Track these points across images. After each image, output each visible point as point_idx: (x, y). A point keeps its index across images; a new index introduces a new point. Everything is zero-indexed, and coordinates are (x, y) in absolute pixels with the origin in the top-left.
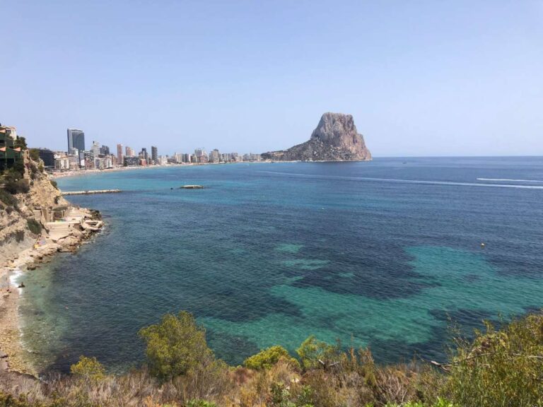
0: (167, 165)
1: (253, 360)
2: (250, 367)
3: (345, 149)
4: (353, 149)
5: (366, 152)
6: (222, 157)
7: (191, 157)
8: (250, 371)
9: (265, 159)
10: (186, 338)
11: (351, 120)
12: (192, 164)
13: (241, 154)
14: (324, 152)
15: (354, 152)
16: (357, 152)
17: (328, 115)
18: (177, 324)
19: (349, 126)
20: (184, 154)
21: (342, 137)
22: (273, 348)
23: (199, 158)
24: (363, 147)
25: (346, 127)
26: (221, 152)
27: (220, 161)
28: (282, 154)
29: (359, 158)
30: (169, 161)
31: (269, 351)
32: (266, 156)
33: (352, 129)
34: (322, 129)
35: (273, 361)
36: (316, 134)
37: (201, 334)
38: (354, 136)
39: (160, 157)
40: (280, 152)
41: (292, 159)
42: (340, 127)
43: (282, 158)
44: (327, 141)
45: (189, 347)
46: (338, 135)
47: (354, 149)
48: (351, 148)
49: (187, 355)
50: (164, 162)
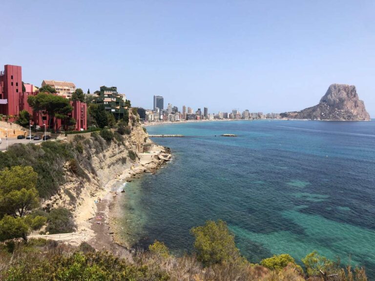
0: (213, 120)
1: (267, 261)
2: (264, 265)
3: (347, 112)
4: (354, 112)
5: (366, 114)
6: (251, 115)
7: (230, 115)
8: (265, 269)
9: (283, 117)
10: (221, 239)
11: (354, 89)
12: (230, 120)
13: (265, 113)
14: (330, 113)
15: (355, 113)
16: (358, 114)
17: (335, 86)
18: (215, 228)
19: (351, 94)
20: (225, 112)
21: (345, 103)
22: (283, 255)
23: (235, 115)
24: (363, 110)
25: (350, 95)
26: (250, 112)
27: (250, 118)
28: (297, 114)
29: (359, 118)
30: (215, 117)
31: (280, 257)
32: (283, 115)
33: (355, 96)
34: (329, 96)
35: (283, 265)
36: (324, 100)
37: (231, 237)
38: (356, 102)
39: (209, 114)
40: (295, 112)
41: (304, 118)
42: (344, 95)
43: (296, 117)
44: (333, 105)
45: (223, 246)
46: (342, 101)
47: (356, 112)
48: (352, 111)
49: (221, 250)
50: (212, 118)
